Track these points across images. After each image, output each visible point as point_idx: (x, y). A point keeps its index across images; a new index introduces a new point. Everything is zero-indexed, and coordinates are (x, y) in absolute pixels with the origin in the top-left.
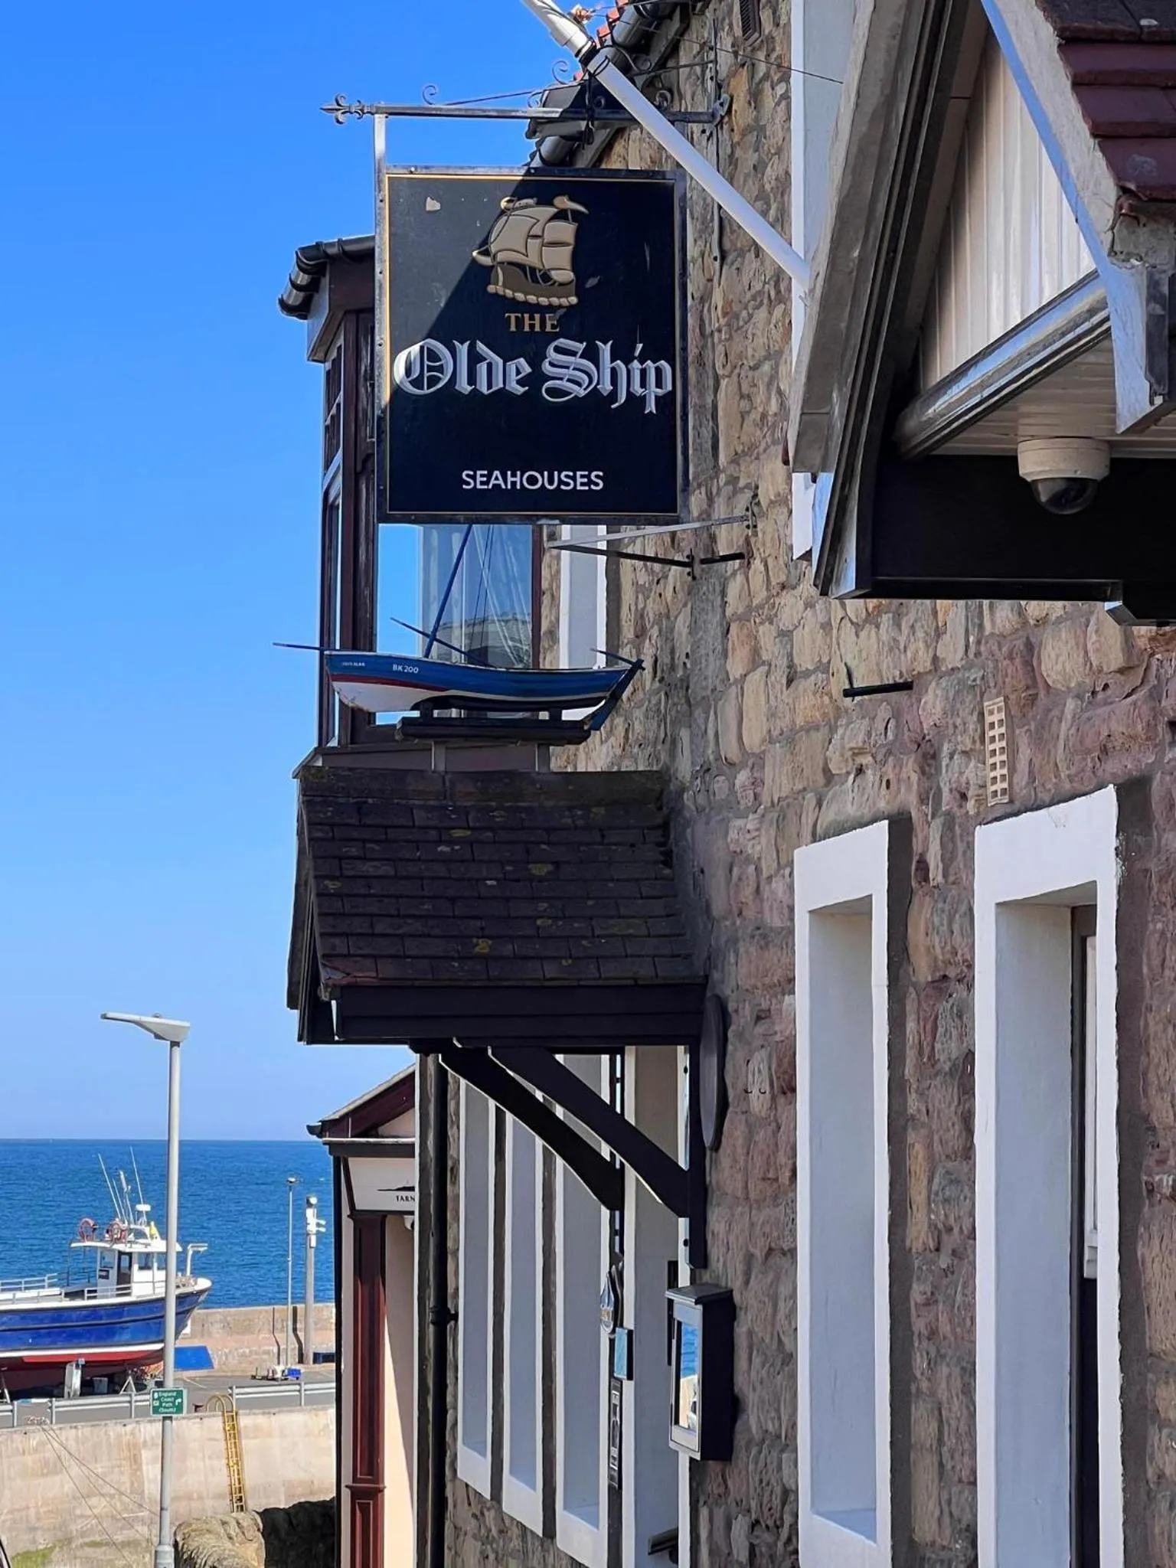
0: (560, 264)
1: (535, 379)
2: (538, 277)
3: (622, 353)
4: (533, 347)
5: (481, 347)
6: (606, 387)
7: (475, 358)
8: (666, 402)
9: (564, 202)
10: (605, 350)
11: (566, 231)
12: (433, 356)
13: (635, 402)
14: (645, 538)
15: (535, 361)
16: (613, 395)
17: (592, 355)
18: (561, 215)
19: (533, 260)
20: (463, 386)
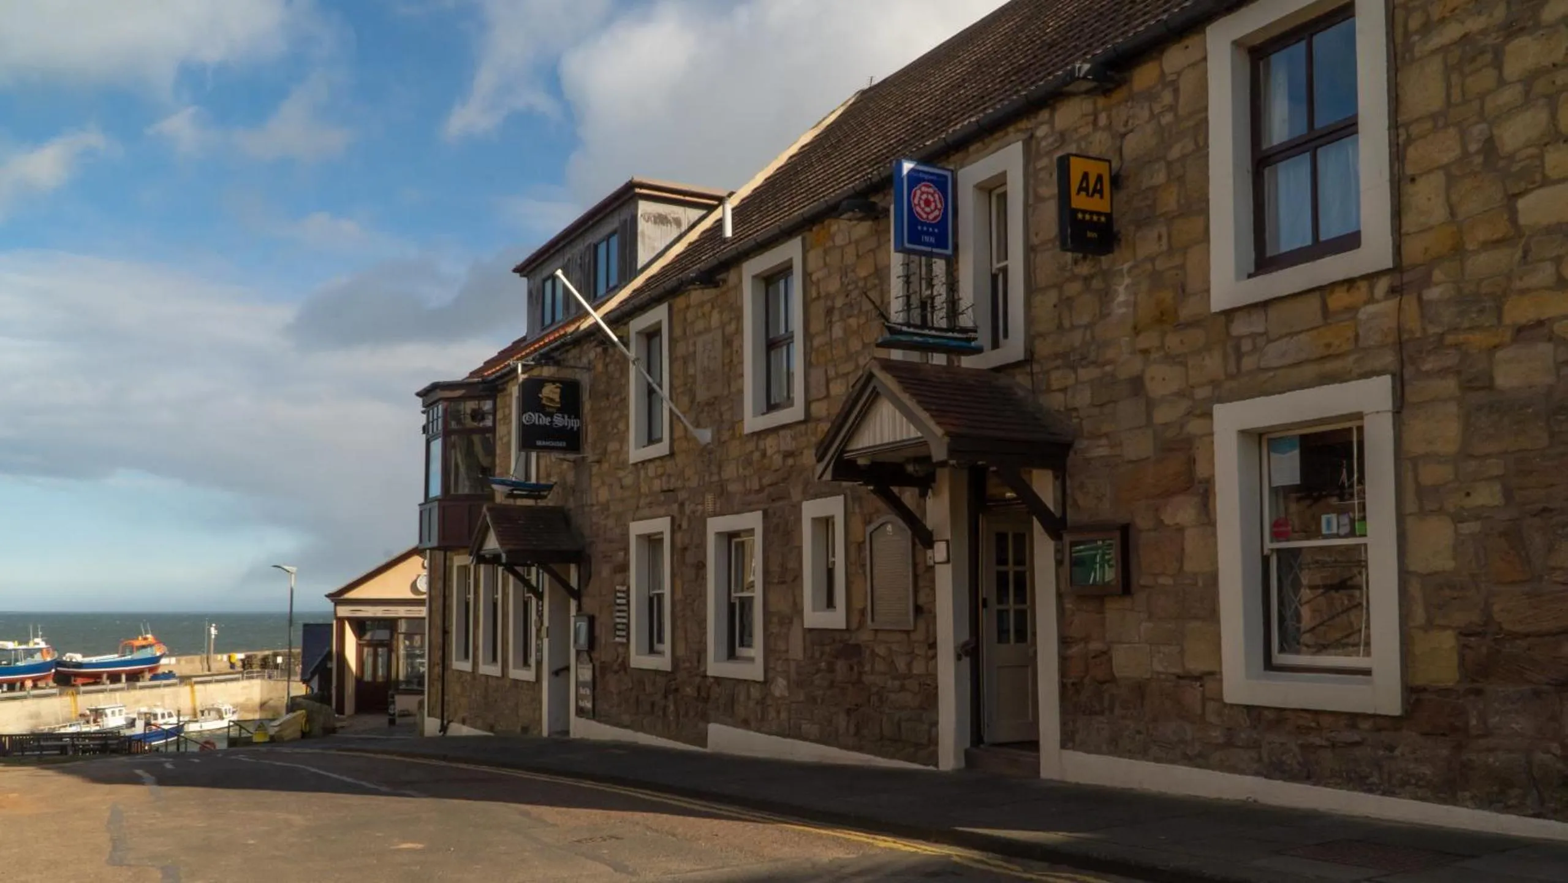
0: (557, 397)
1: (551, 422)
2: (552, 400)
3: (569, 418)
4: (551, 415)
5: (541, 415)
6: (566, 424)
7: (539, 417)
8: (578, 428)
9: (558, 385)
10: (566, 416)
11: (558, 390)
12: (530, 416)
13: (572, 428)
14: (571, 456)
15: (552, 417)
16: (568, 426)
17: (563, 417)
18: (557, 387)
19: (551, 396)
20: (537, 423)
